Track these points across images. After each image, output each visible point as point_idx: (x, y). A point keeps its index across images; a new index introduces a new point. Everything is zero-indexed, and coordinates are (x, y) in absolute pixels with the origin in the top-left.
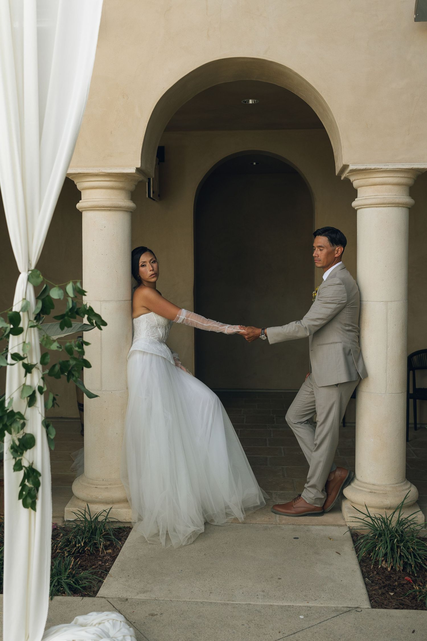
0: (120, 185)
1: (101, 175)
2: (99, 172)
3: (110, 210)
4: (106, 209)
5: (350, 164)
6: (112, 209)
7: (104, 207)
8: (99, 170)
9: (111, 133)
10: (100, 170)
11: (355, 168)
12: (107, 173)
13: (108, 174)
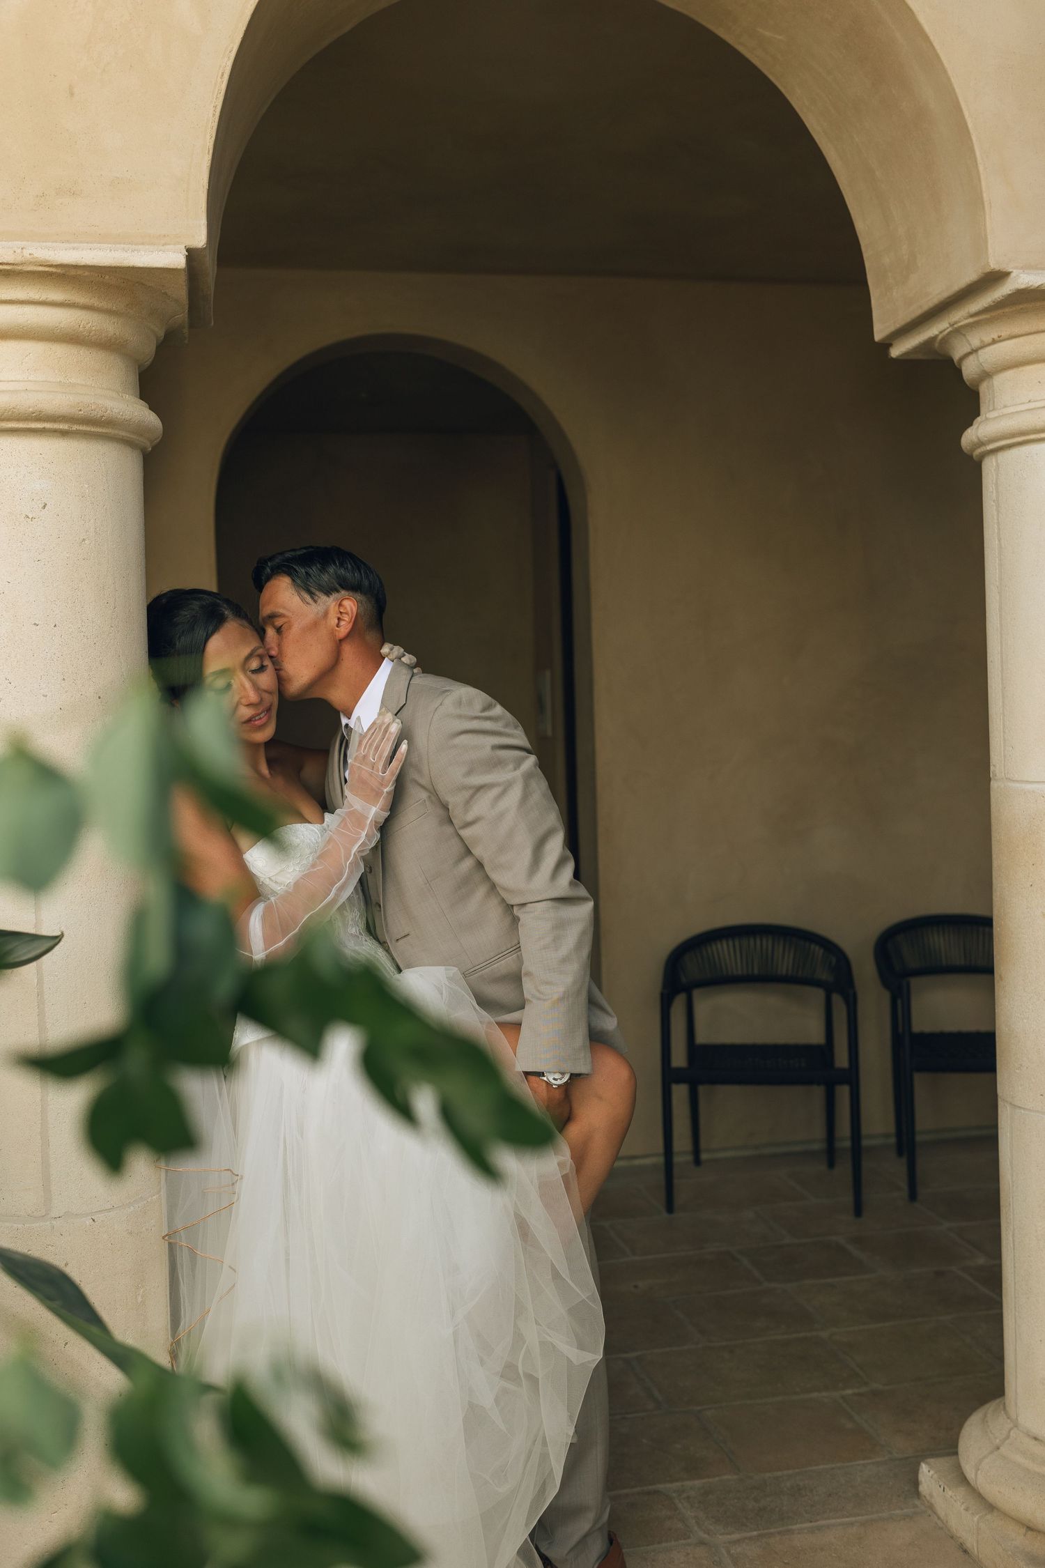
0: (108, 326)
1: (28, 272)
2: (19, 259)
3: (64, 434)
4: (48, 425)
5: (1016, 268)
6: (75, 427)
7: (39, 419)
8: (19, 251)
9: (72, 94)
10: (26, 253)
11: (1037, 285)
12: (57, 266)
13: (59, 271)
